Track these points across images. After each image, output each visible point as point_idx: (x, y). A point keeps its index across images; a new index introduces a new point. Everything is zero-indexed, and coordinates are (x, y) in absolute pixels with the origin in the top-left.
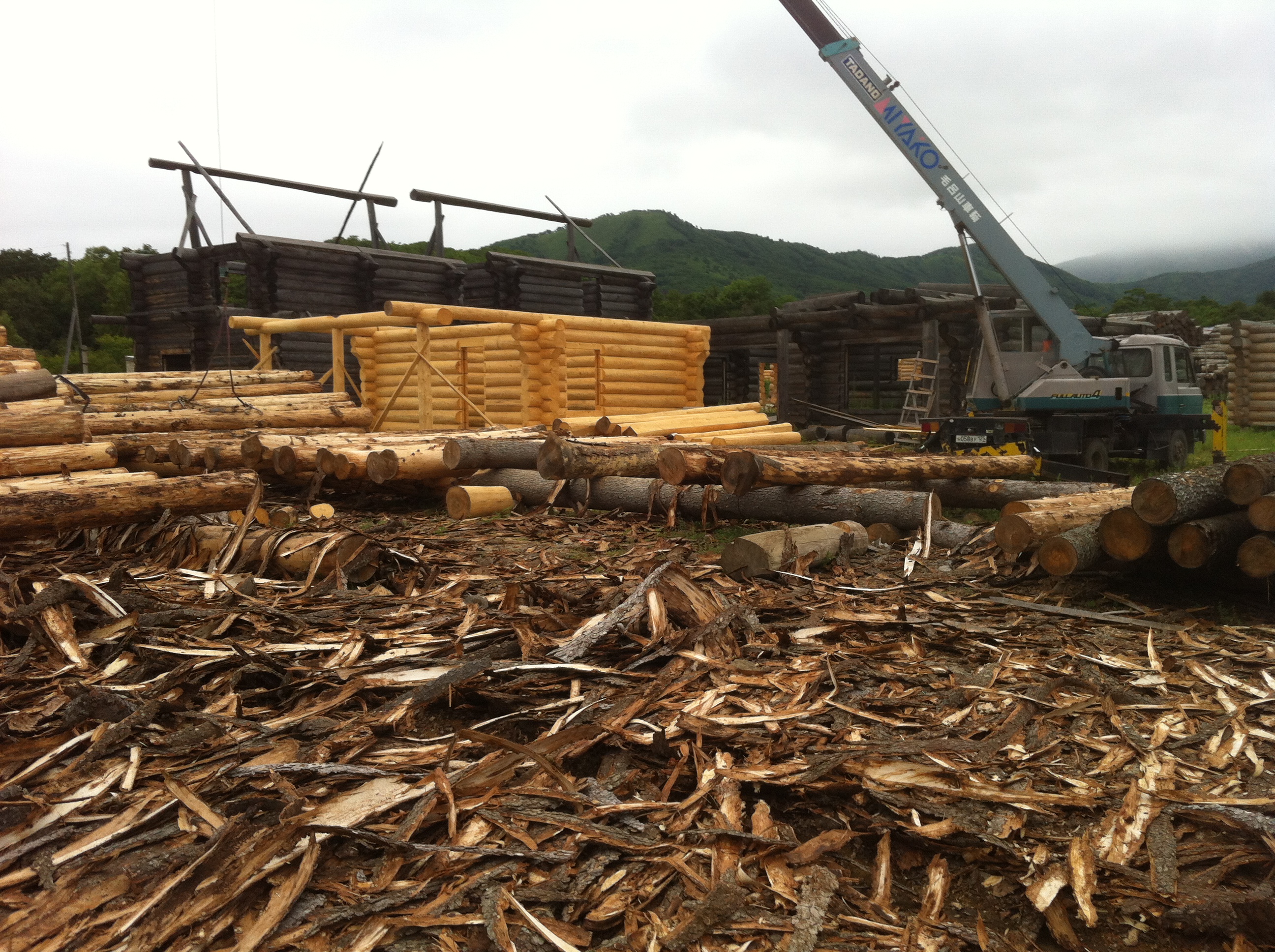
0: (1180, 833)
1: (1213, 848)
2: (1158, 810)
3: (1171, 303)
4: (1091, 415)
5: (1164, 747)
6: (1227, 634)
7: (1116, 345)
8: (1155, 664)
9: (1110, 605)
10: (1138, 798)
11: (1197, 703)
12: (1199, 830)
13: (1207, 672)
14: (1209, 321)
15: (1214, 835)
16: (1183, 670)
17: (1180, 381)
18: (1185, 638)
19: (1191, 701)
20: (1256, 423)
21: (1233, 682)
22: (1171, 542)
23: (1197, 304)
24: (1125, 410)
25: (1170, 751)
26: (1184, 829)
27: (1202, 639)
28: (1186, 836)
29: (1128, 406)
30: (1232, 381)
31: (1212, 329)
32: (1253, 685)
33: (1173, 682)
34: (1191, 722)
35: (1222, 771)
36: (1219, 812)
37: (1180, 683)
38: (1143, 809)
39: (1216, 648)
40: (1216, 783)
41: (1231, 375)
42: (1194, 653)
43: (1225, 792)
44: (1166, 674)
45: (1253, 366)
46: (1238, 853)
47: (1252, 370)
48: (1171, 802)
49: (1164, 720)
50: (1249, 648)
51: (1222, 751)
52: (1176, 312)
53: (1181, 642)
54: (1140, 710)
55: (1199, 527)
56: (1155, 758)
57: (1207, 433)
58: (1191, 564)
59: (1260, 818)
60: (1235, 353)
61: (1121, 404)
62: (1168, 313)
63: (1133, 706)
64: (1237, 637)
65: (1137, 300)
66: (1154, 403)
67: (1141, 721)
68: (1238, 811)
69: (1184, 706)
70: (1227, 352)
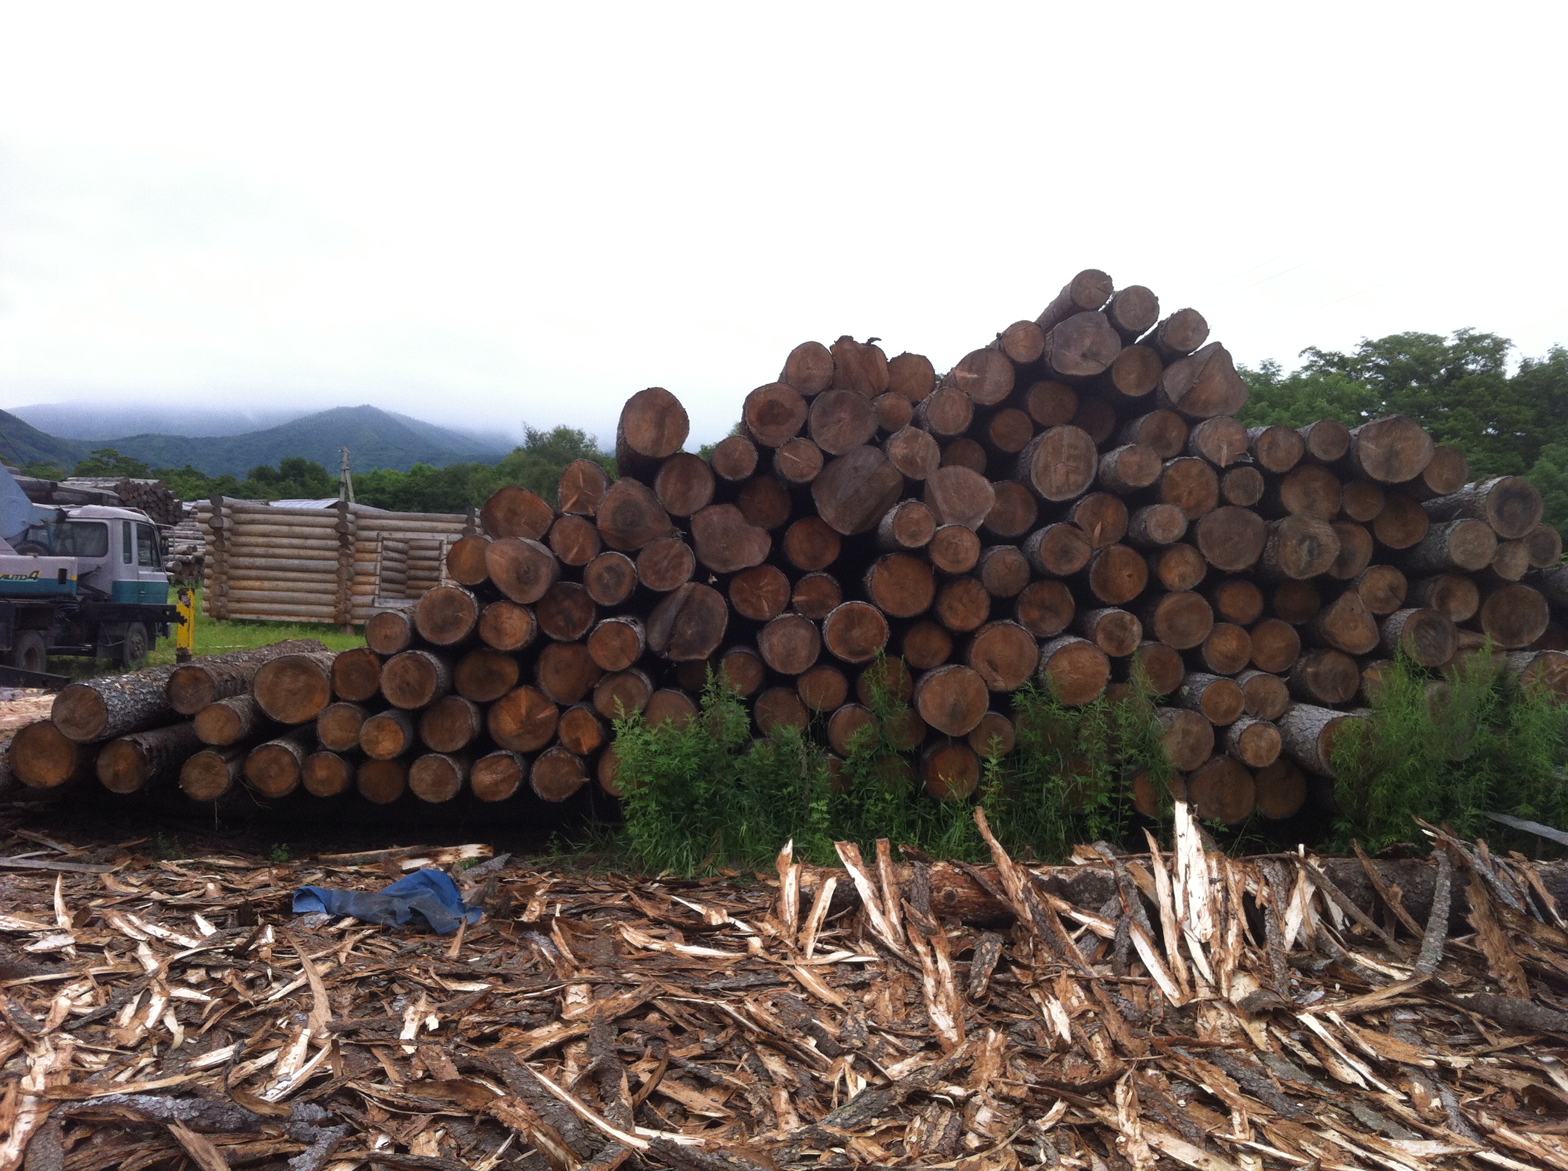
0: (70, 1142)
1: (110, 1153)
2: (45, 1115)
3: (149, 471)
4: (26, 601)
5: (63, 1028)
6: (164, 872)
7: (62, 516)
8: (64, 920)
9: (24, 845)
10: (18, 1103)
11: (112, 963)
12: (97, 1132)
13: (130, 922)
14: (192, 494)
15: (116, 1134)
16: (100, 924)
17: (141, 564)
18: (109, 881)
19: (104, 962)
20: (234, 616)
21: (160, 931)
22: (102, 761)
23: (180, 475)
24: (69, 596)
25: (70, 1032)
26: (77, 1134)
27: (133, 881)
28: (79, 1144)
29: (74, 593)
30: (209, 566)
31: (193, 504)
32: (184, 933)
33: (85, 940)
34: (100, 991)
35: (133, 1049)
36: (120, 1105)
37: (93, 942)
38: (25, 1118)
39: (146, 890)
40: (124, 1065)
41: (208, 559)
42: (119, 899)
43: (134, 1076)
44: (77, 932)
45: (234, 550)
46: (141, 1153)
47: (233, 556)
48: (63, 1101)
49: (65, 992)
50: (187, 887)
51: (136, 1022)
52: (151, 482)
53: (104, 888)
54: (35, 984)
55: (135, 742)
56: (48, 1045)
57: (172, 626)
58: (125, 789)
59: (169, 1102)
60: (214, 534)
61: (65, 589)
62: (142, 482)
63: (26, 980)
64: (177, 874)
65: (107, 464)
66: (108, 589)
67: (35, 997)
68: (144, 1099)
69: (94, 971)
70: (205, 533)
